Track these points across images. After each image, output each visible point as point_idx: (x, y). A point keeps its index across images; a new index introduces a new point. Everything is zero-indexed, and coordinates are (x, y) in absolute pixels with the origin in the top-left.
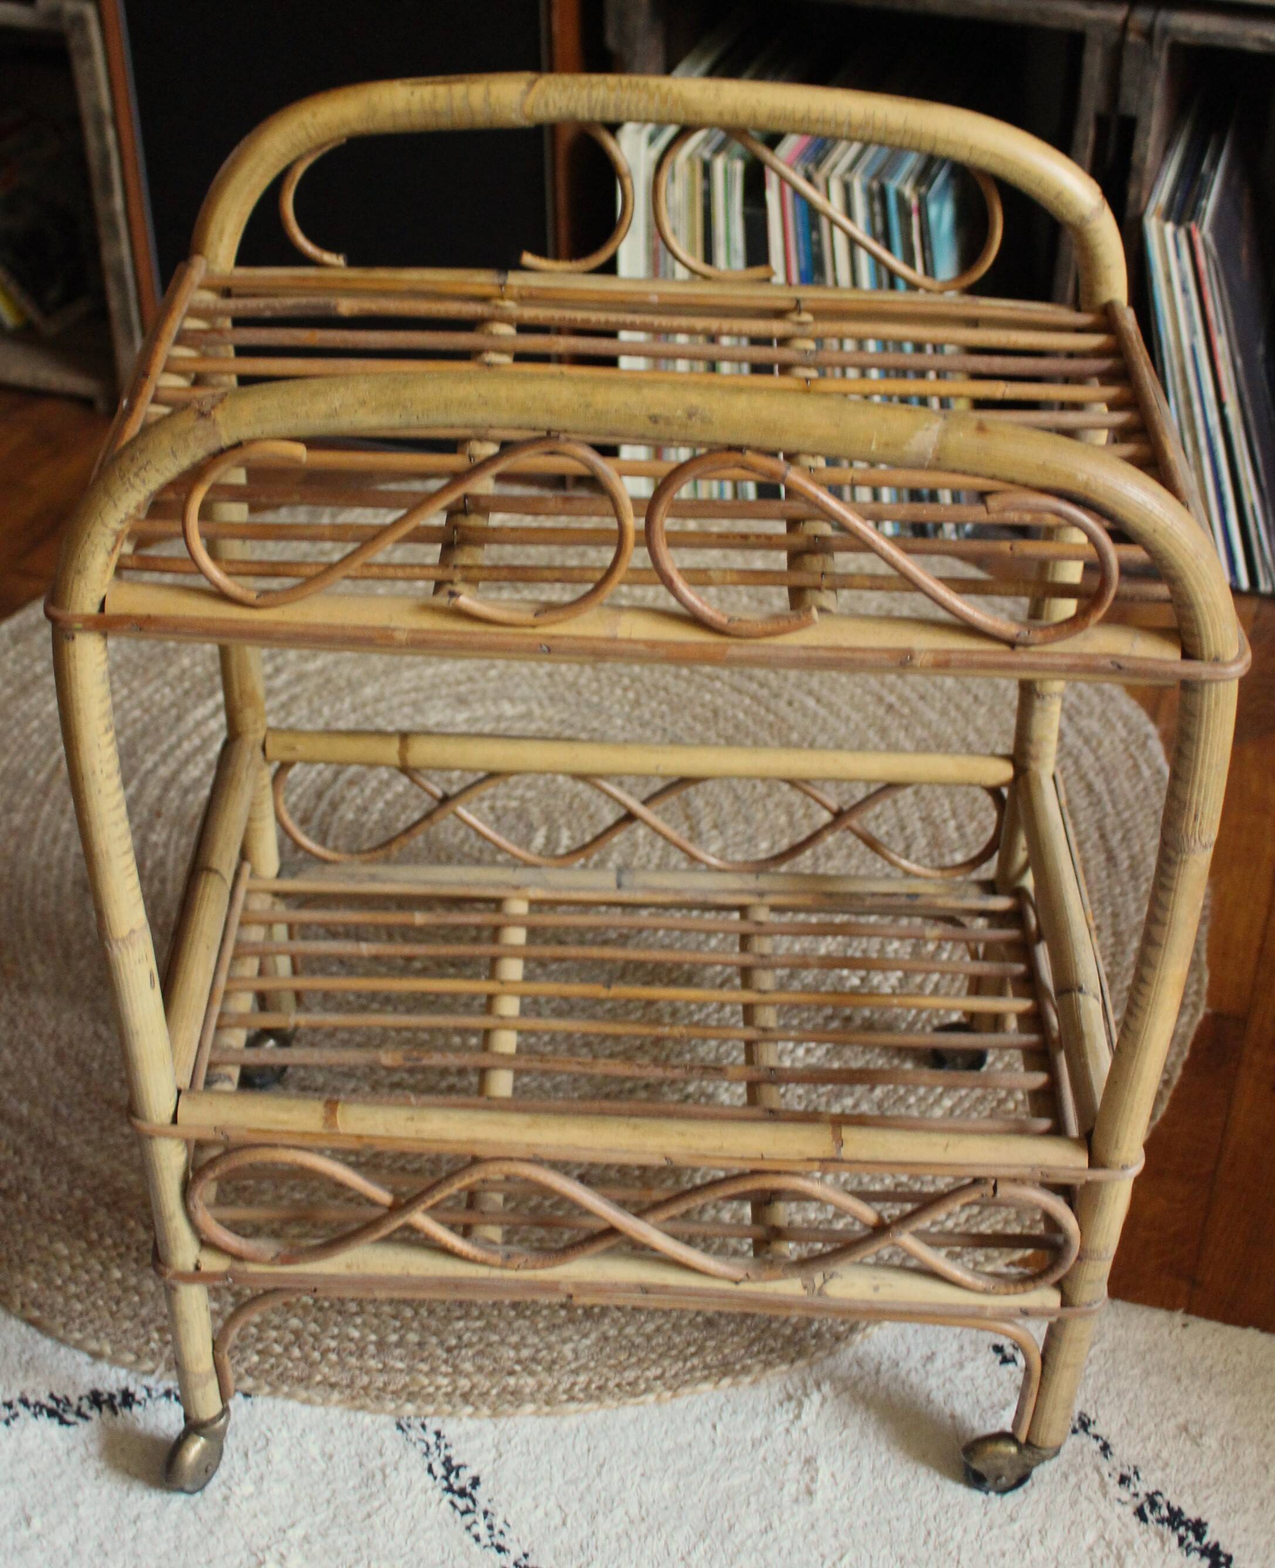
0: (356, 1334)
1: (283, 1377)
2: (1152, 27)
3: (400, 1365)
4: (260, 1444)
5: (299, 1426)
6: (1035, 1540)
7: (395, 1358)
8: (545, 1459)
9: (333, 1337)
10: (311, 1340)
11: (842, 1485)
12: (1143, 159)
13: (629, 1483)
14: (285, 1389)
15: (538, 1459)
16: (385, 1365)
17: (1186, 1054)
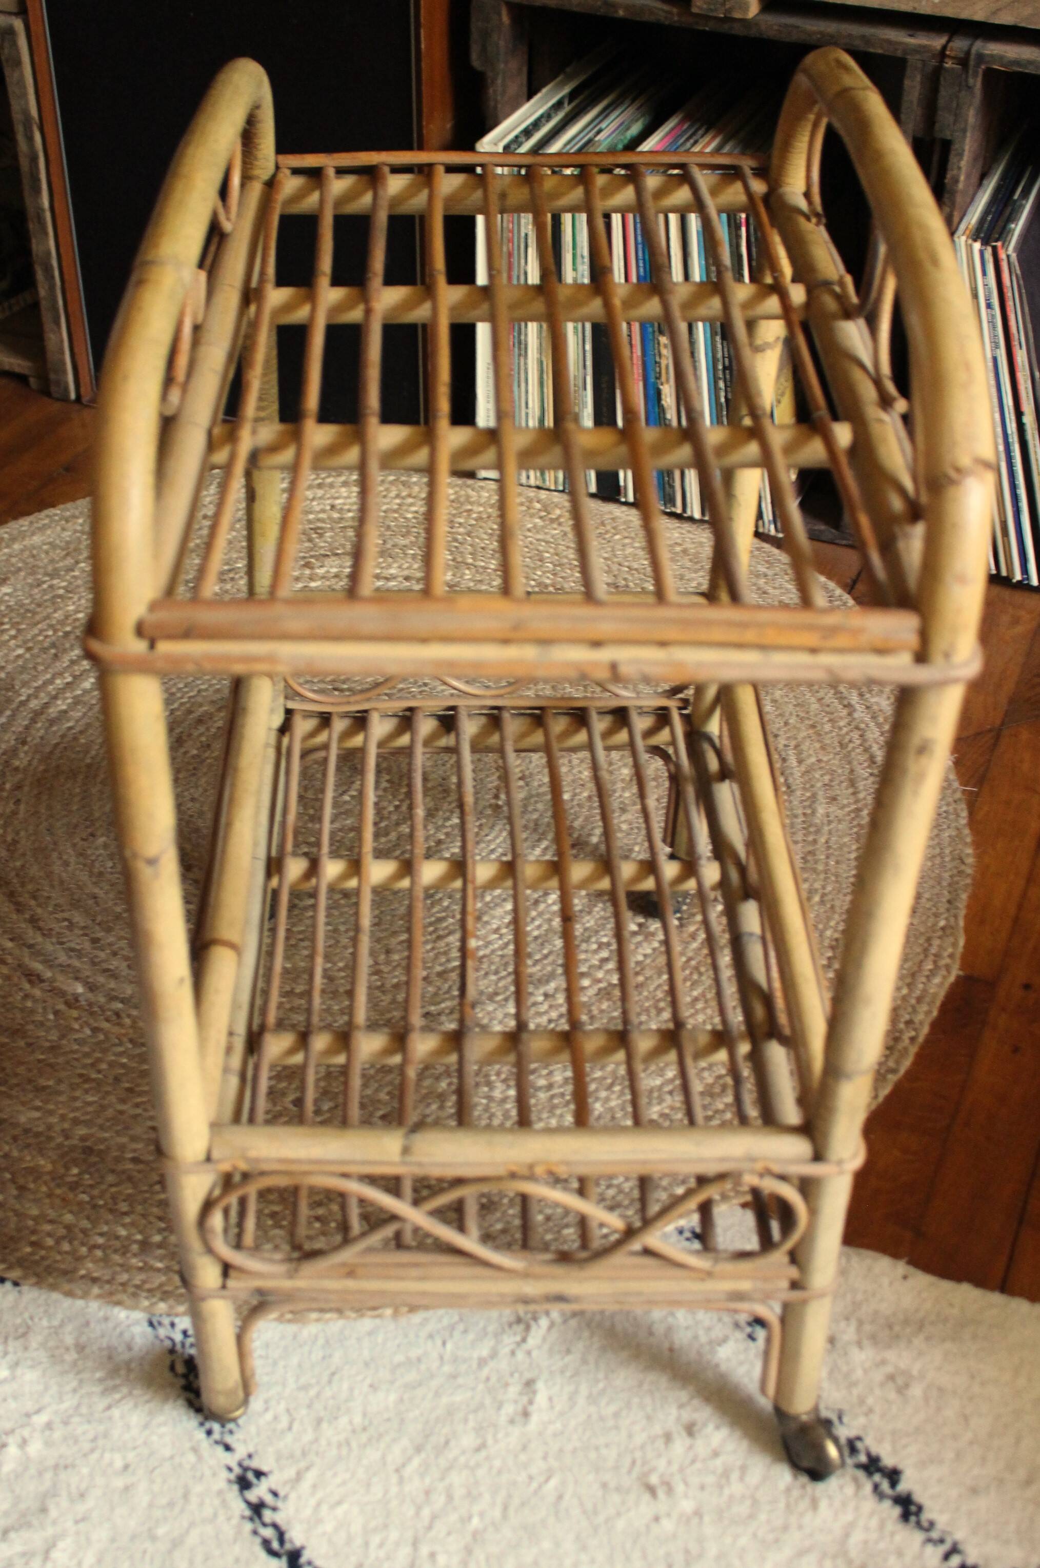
0: (123, 1232)
1: (49, 1270)
2: (968, 53)
3: (160, 1265)
4: (21, 1331)
5: (60, 1316)
6: (735, 1476)
7: (156, 1258)
8: (281, 1363)
9: (101, 1234)
10: (81, 1236)
11: (558, 1408)
12: (956, 181)
13: (356, 1392)
14: (51, 1280)
15: (275, 1363)
16: (145, 1263)
17: (935, 1013)
